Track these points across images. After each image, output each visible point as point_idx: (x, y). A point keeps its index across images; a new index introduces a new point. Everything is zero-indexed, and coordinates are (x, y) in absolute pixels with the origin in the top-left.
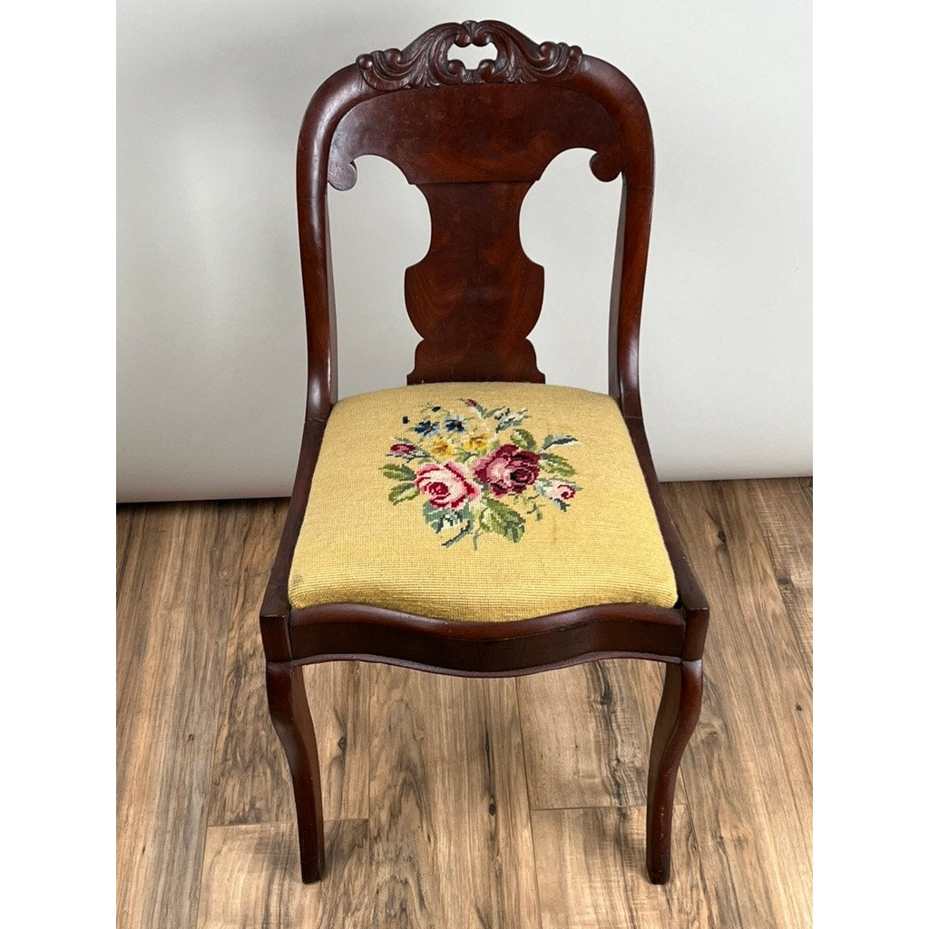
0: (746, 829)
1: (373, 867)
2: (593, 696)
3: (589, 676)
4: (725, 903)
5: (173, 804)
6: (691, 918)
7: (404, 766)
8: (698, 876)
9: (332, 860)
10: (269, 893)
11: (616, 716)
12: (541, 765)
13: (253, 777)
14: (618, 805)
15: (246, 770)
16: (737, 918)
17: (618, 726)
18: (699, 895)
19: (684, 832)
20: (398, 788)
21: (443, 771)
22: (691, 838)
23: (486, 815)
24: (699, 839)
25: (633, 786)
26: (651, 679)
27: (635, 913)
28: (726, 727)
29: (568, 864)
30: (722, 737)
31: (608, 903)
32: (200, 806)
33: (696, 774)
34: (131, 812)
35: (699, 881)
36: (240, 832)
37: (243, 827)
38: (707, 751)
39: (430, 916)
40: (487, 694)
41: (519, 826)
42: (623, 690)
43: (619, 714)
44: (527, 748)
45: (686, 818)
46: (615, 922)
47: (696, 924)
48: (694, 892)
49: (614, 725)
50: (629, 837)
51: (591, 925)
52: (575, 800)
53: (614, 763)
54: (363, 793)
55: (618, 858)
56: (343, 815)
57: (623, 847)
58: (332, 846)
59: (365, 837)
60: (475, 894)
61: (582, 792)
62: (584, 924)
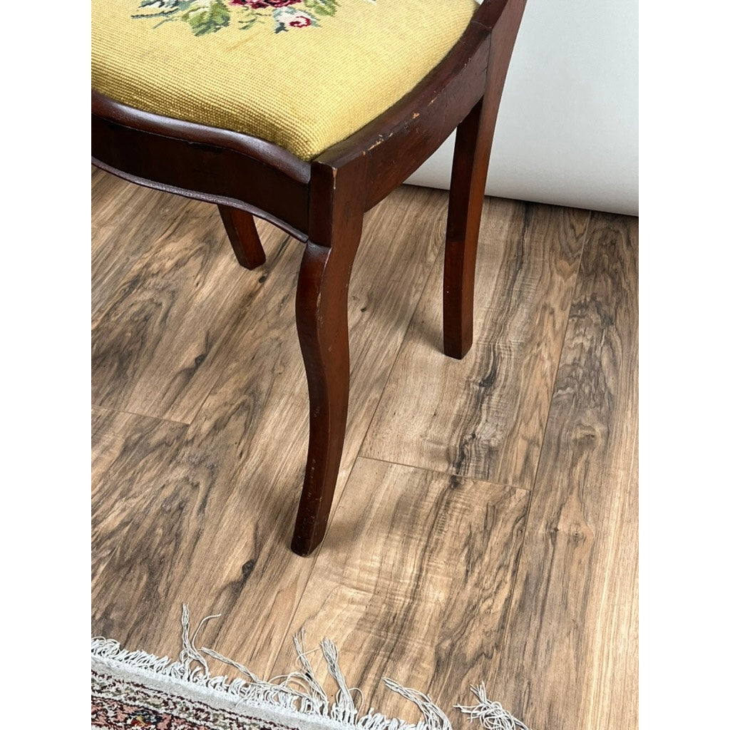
0: (588, 528)
1: (171, 466)
2: (474, 377)
4: (532, 591)
6: (486, 594)
7: (250, 390)
8: (513, 558)
9: (133, 450)
11: (490, 400)
12: (389, 421)
14: (454, 473)
16: (539, 608)
17: (489, 408)
18: (505, 575)
19: (516, 515)
20: (233, 407)
21: (286, 404)
22: (520, 522)
24: (530, 524)
25: (478, 461)
26: (544, 376)
27: (424, 574)
28: (608, 435)
30: (600, 442)
31: (398, 557)
33: (554, 467)
35: (512, 563)
38: (576, 449)
39: (204, 520)
40: (365, 352)
42: (509, 380)
43: (495, 398)
44: (382, 403)
45: (524, 502)
46: (396, 577)
47: (489, 602)
48: (501, 572)
49: (485, 406)
50: (452, 505)
51: (370, 572)
52: (409, 458)
53: (468, 437)
54: (196, 402)
55: (431, 519)
56: (166, 417)
57: (441, 512)
58: (140, 438)
59: (178, 438)
60: (261, 512)
61: (421, 454)
62: (363, 569)
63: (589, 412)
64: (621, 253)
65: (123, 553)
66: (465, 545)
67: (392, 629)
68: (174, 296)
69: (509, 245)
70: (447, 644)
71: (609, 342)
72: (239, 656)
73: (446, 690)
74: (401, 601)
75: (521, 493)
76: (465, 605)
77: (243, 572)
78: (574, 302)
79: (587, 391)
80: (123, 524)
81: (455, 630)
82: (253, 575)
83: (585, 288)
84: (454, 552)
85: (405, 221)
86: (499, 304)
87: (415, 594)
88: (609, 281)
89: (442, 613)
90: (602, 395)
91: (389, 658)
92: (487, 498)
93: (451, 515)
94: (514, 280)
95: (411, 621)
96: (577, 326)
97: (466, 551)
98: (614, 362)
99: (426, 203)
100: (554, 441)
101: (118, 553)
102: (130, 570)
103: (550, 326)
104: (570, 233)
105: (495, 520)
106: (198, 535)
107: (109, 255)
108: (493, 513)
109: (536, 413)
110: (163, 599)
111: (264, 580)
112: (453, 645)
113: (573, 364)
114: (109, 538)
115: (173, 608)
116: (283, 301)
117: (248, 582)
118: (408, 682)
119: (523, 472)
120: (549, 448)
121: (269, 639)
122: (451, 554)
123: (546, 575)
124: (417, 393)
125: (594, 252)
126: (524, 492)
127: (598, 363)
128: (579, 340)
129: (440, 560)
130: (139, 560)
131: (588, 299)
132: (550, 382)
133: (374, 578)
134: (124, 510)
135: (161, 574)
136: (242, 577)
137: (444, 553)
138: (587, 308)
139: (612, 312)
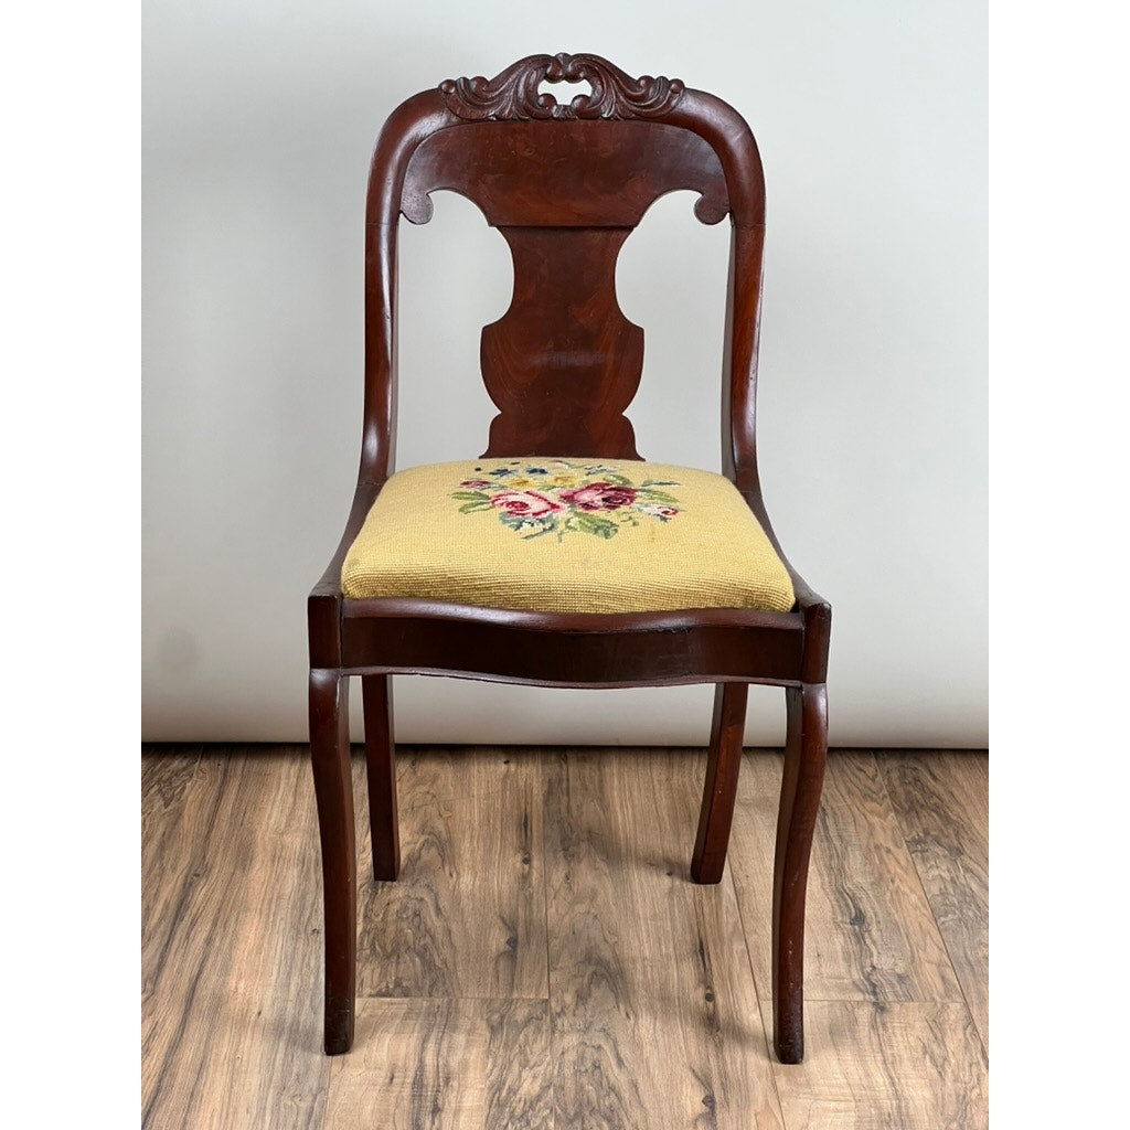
1: (557, 1035)
2: (840, 919)
3: (834, 903)
5: (295, 980)
7: (593, 962)
8: (979, 1056)
9: (502, 1028)
10: (423, 1049)
11: (870, 934)
13: (398, 963)
14: (874, 1000)
15: (388, 957)
18: (980, 1070)
19: (961, 1024)
20: (586, 978)
21: (644, 967)
22: (969, 1029)
23: (701, 1001)
24: (979, 1029)
25: (892, 987)
26: (916, 908)
27: (896, 1081)
33: (977, 982)
34: (242, 985)
35: (981, 1060)
36: (383, 1003)
37: (387, 1000)
39: (630, 1073)
41: (744, 1010)
42: (880, 916)
43: (875, 934)
44: (753, 953)
45: (963, 1013)
46: (871, 1086)
47: (976, 1091)
48: (974, 1069)
49: (868, 941)
50: (888, 1025)
51: (840, 1086)
53: (869, 969)
54: (540, 980)
55: (874, 1038)
56: (515, 995)
57: (881, 1032)
58: (502, 1017)
59: (545, 1012)
60: (688, 1058)
61: (827, 989)
62: (830, 1086)
63: (985, 932)
64: (931, 787)
65: (565, 1110)
66: (925, 1053)
67: (892, 1123)
68: (432, 891)
71: (968, 870)
75: (955, 1006)
76: (954, 1097)
77: (706, 1105)
78: (909, 839)
79: (971, 914)
80: (545, 1088)
81: (956, 1115)
82: (718, 1106)
83: (911, 825)
84: (914, 1061)
85: (657, 787)
87: (897, 1095)
88: (934, 814)
89: (935, 1106)
92: (923, 1014)
93: (894, 1033)
95: (908, 1115)
96: (924, 860)
97: (927, 1057)
98: (983, 885)
99: (671, 765)
100: (963, 960)
101: (559, 1111)
102: (583, 1122)
103: (894, 863)
104: (861, 775)
105: (942, 1031)
106: (634, 1086)
108: (936, 1025)
109: (928, 941)
111: (733, 1106)
113: (942, 894)
114: (538, 1100)
116: (567, 877)
117: (717, 1112)
119: (946, 990)
120: (961, 967)
122: (914, 1064)
125: (900, 790)
126: (958, 1006)
127: (967, 890)
128: (937, 873)
129: (906, 1068)
130: (587, 1113)
131: (921, 835)
132: (928, 912)
133: (847, 1091)
134: (535, 1077)
135: (620, 1119)
136: (708, 1110)
137: (906, 1062)
138: (925, 842)
139: (956, 843)
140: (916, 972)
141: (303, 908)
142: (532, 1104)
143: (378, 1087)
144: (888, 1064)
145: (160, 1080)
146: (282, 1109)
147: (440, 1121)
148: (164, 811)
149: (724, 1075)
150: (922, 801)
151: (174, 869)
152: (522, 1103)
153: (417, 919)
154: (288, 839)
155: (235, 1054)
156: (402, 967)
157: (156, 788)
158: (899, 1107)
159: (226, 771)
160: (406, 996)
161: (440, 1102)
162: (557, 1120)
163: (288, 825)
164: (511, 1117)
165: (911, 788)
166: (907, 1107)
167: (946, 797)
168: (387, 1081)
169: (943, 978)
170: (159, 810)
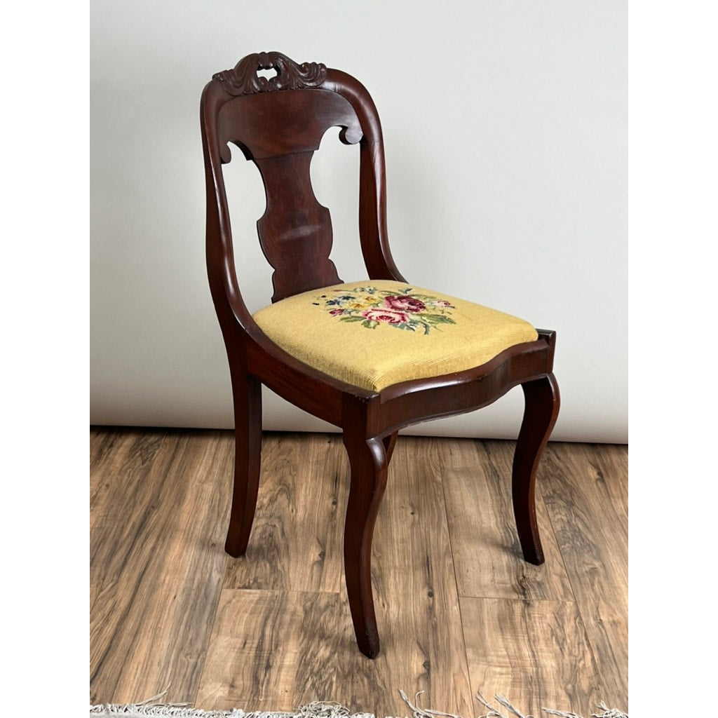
0: (618, 616)
1: (342, 617)
2: (506, 545)
3: (503, 534)
4: (604, 652)
5: (198, 576)
6: (578, 659)
8: (584, 638)
9: (312, 612)
10: (265, 625)
12: (466, 576)
13: (257, 567)
14: (524, 599)
15: (252, 563)
16: (612, 660)
18: (584, 647)
19: (573, 616)
21: (395, 573)
22: (578, 619)
23: (426, 597)
24: (584, 619)
25: (534, 590)
26: (548, 539)
27: (536, 653)
28: (604, 566)
29: (486, 626)
30: (601, 571)
31: (515, 647)
32: (218, 578)
33: (582, 588)
34: (168, 578)
35: (584, 641)
36: (245, 593)
37: (248, 591)
38: (590, 576)
40: (428, 538)
41: (450, 604)
44: (456, 566)
45: (574, 609)
46: (521, 657)
47: (582, 662)
48: (581, 646)
49: (521, 560)
50: (532, 615)
51: (503, 657)
52: (492, 594)
53: (521, 578)
54: (336, 580)
55: (524, 624)
56: (321, 590)
57: (528, 620)
58: (312, 604)
59: (337, 601)
60: (416, 635)
61: (497, 591)
62: (498, 656)
63: (586, 555)
64: (557, 464)
65: (343, 669)
66: (552, 635)
67: (533, 684)
68: (281, 520)
69: (485, 466)
70: (570, 686)
71: (577, 515)
72: (450, 711)
73: (582, 709)
74: (531, 670)
75: (570, 604)
76: (569, 666)
77: (425, 668)
78: (544, 495)
79: (578, 543)
80: (332, 654)
81: (571, 679)
82: (432, 669)
83: (546, 487)
84: (546, 640)
85: (409, 459)
86: (497, 501)
87: (536, 664)
88: (558, 481)
89: (558, 672)
90: (589, 545)
91: (540, 698)
92: (551, 609)
93: (535, 621)
94: (499, 487)
95: (542, 678)
96: (553, 509)
97: (554, 638)
98: (585, 525)
99: (416, 446)
100: (574, 573)
101: (339, 670)
102: (353, 677)
105: (563, 620)
106: (384, 653)
107: (220, 500)
108: (559, 616)
109: (555, 560)
110: (384, 689)
111: (441, 669)
112: (573, 687)
113: (563, 530)
114: (328, 662)
115: (394, 693)
117: (432, 673)
118: (558, 708)
119: (565, 593)
120: (573, 578)
121: (463, 700)
122: (546, 642)
123: (607, 644)
124: (475, 557)
126: (572, 604)
127: (577, 528)
128: (559, 517)
129: (542, 645)
130: (356, 671)
131: (551, 493)
132: (554, 542)
133: (507, 660)
134: (327, 646)
135: (374, 676)
136: (426, 671)
137: (541, 641)
138: (553, 498)
139: (570, 499)
140: (548, 581)
141: (208, 529)
142: (324, 664)
143: (236, 650)
144: (532, 642)
145: (111, 642)
146: (179, 663)
147: (270, 675)
148: (141, 467)
149: (436, 647)
150: (552, 472)
151: (141, 504)
152: (318, 663)
153: (270, 539)
154: (206, 486)
155: (157, 625)
156: (259, 570)
157: (139, 453)
158: (537, 672)
159: (178, 443)
160: (259, 588)
161: (271, 661)
162: (338, 677)
163: (207, 477)
164: (311, 673)
165: (546, 464)
166: (542, 673)
167: (565, 470)
168: (242, 646)
169: (563, 585)
170: (139, 467)
